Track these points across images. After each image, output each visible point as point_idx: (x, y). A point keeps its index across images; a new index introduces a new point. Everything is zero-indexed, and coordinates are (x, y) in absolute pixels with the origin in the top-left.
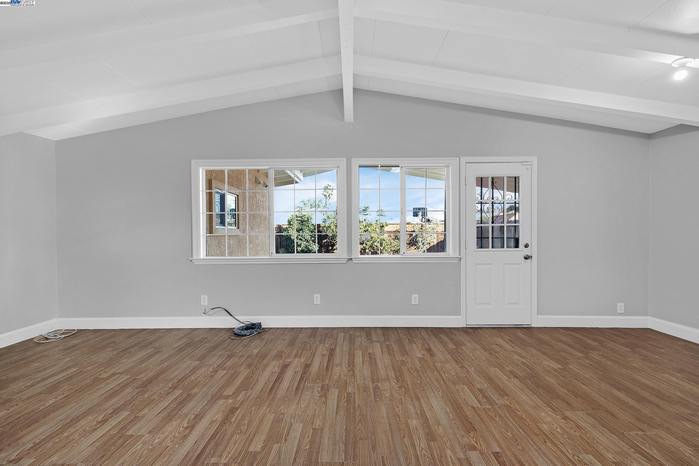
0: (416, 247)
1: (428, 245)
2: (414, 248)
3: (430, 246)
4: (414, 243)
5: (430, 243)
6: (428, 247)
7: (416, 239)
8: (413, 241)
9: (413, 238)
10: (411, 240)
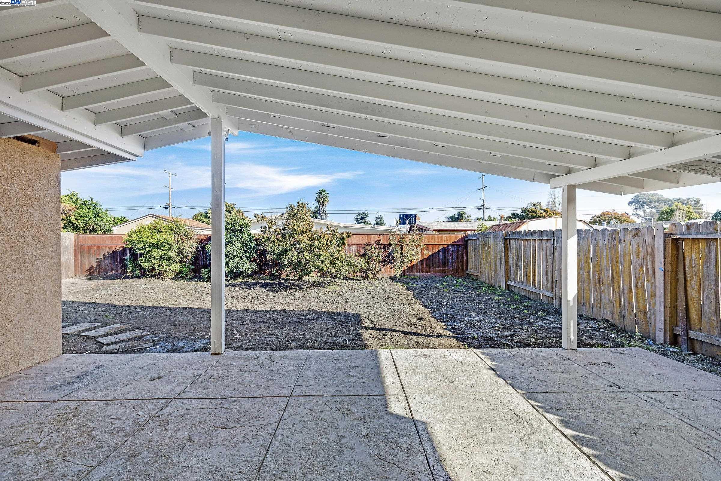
0: (392, 266)
1: (410, 263)
2: (391, 267)
3: (412, 264)
4: (389, 261)
5: (411, 261)
6: (409, 264)
7: (392, 256)
8: (389, 257)
9: (390, 254)
10: (386, 257)
